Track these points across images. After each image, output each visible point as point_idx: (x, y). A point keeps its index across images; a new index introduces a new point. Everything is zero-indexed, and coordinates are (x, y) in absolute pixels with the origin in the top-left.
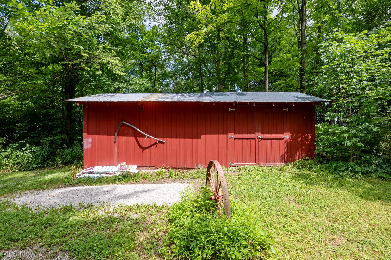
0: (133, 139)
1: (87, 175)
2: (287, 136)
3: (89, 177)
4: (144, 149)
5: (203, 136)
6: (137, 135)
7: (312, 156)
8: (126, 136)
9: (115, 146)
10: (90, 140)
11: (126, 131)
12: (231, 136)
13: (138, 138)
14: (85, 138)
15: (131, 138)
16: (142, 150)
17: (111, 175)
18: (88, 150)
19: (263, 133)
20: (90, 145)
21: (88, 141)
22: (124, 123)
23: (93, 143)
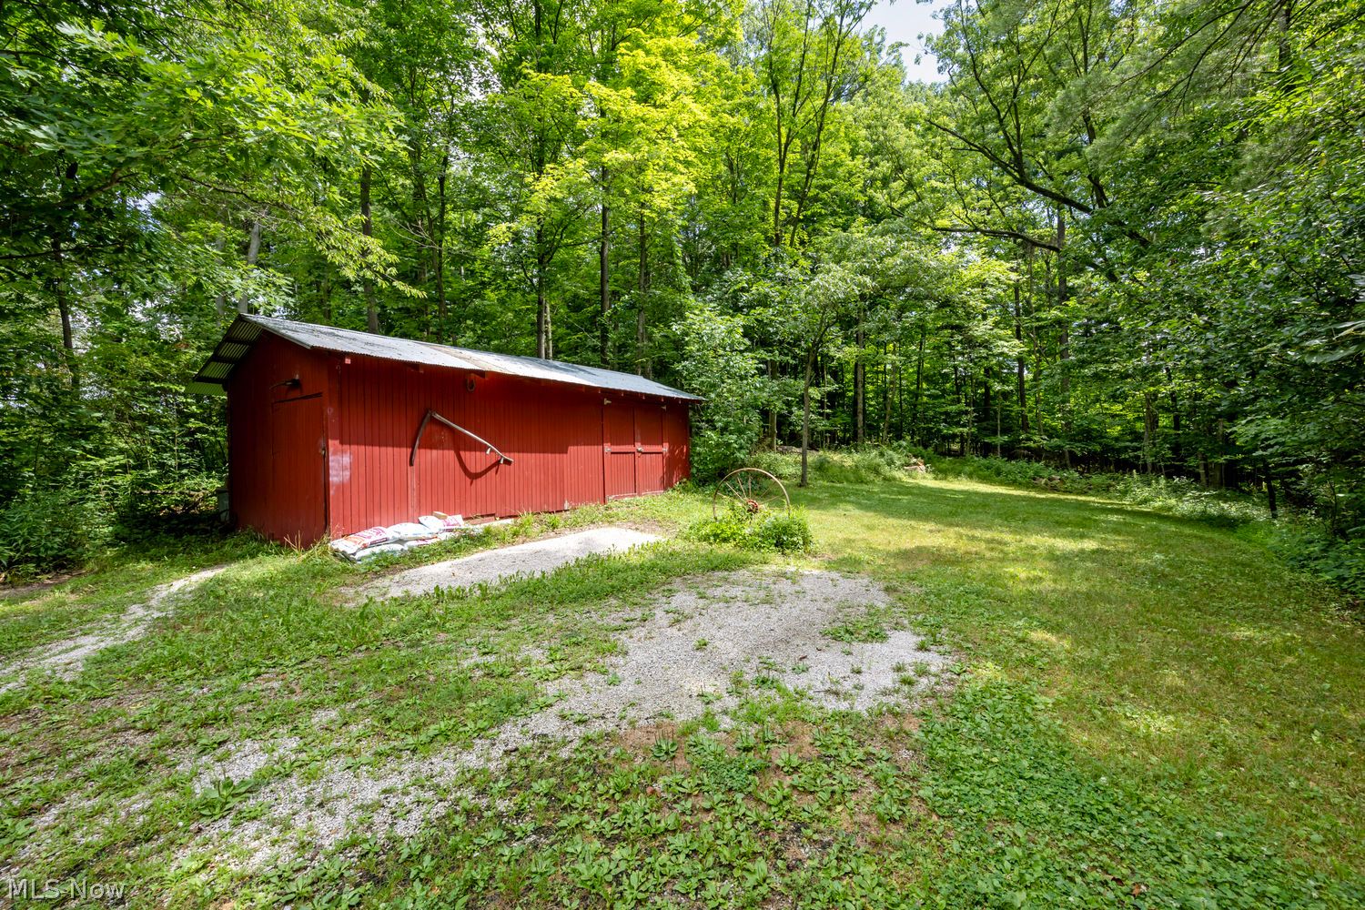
0: (451, 454)
1: (377, 550)
2: (665, 448)
3: (382, 553)
4: (474, 476)
5: (572, 449)
6: (460, 444)
7: (689, 476)
8: (436, 448)
9: (412, 472)
10: (346, 459)
11: (437, 437)
12: (608, 448)
13: (462, 453)
14: (335, 453)
15: (446, 452)
16: (468, 480)
17: (429, 542)
18: (342, 486)
19: (643, 443)
20: (347, 473)
21: (341, 464)
22: (438, 416)
23: (354, 467)
